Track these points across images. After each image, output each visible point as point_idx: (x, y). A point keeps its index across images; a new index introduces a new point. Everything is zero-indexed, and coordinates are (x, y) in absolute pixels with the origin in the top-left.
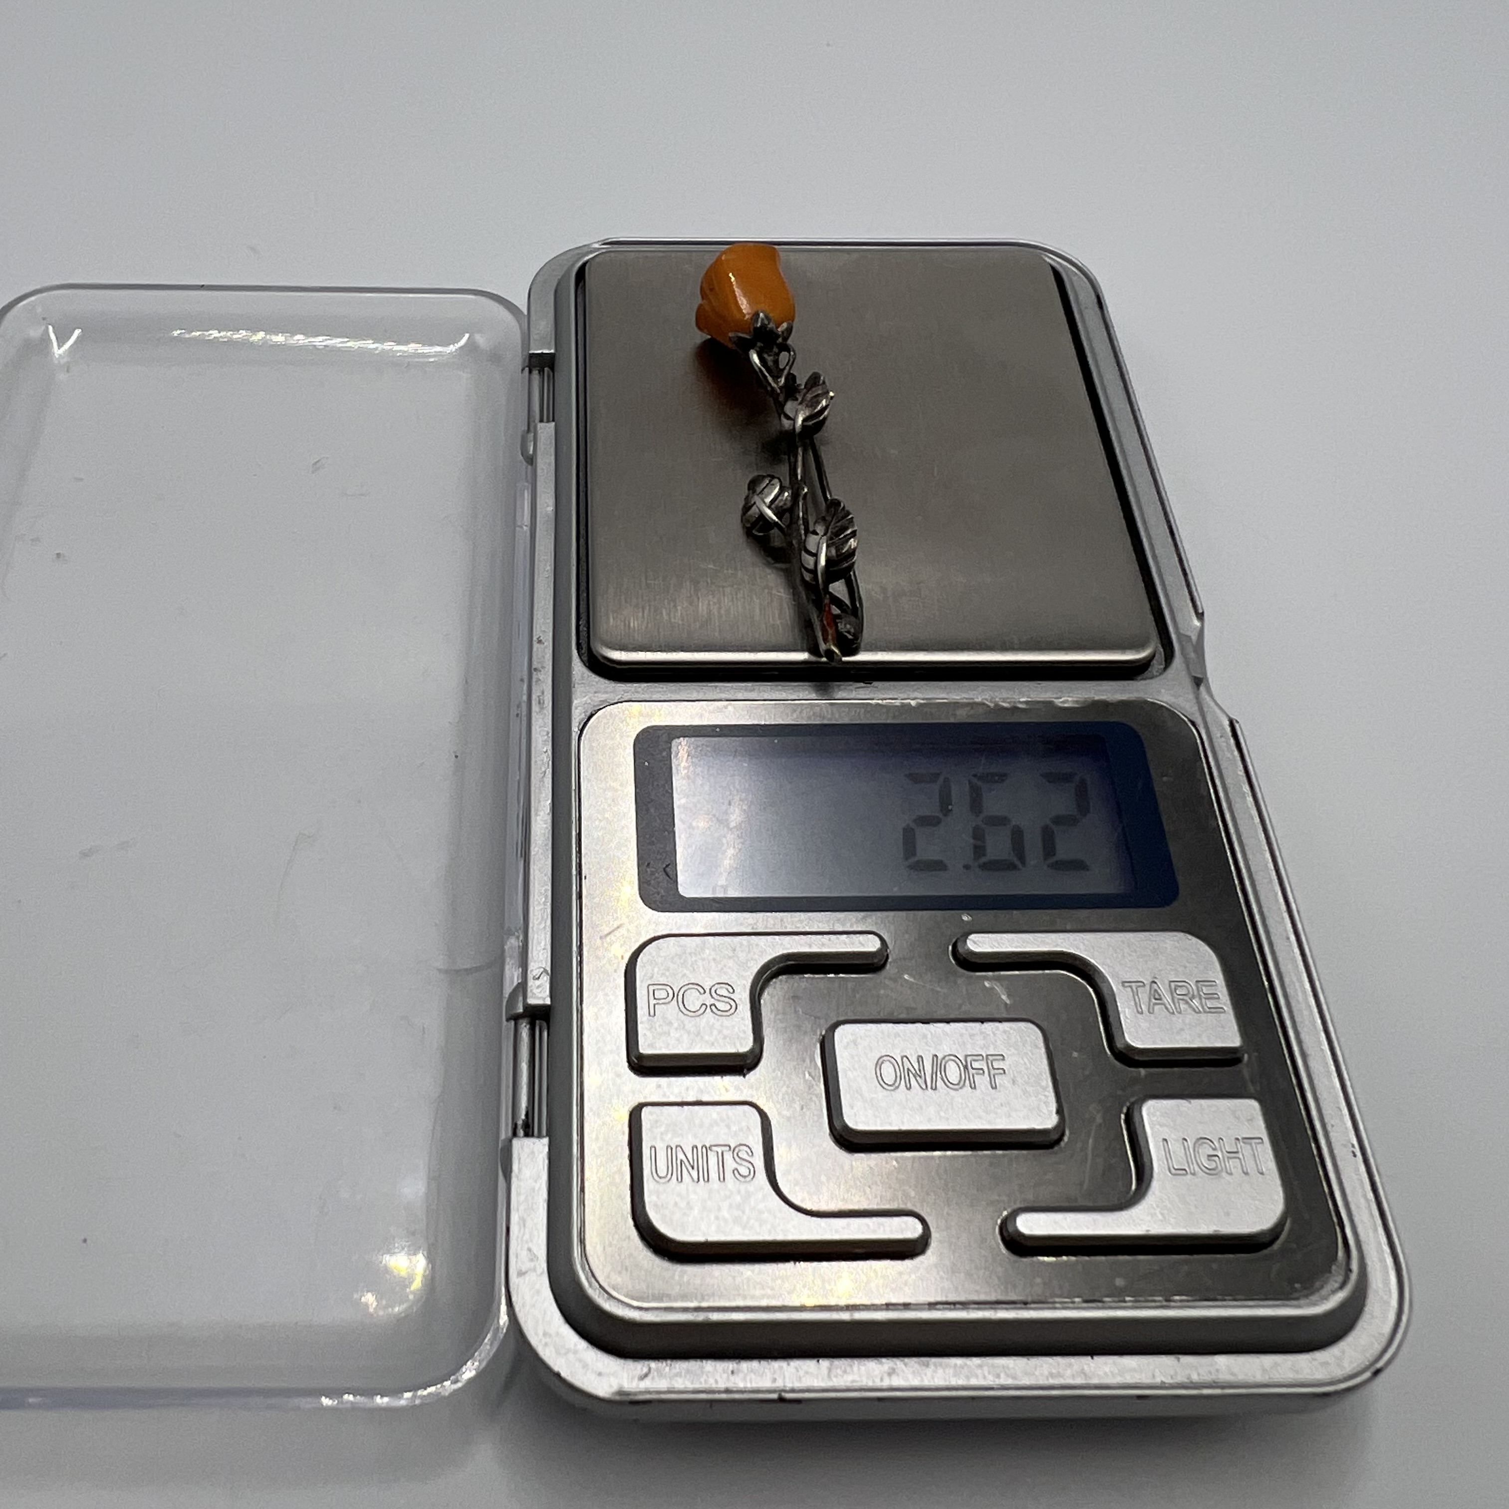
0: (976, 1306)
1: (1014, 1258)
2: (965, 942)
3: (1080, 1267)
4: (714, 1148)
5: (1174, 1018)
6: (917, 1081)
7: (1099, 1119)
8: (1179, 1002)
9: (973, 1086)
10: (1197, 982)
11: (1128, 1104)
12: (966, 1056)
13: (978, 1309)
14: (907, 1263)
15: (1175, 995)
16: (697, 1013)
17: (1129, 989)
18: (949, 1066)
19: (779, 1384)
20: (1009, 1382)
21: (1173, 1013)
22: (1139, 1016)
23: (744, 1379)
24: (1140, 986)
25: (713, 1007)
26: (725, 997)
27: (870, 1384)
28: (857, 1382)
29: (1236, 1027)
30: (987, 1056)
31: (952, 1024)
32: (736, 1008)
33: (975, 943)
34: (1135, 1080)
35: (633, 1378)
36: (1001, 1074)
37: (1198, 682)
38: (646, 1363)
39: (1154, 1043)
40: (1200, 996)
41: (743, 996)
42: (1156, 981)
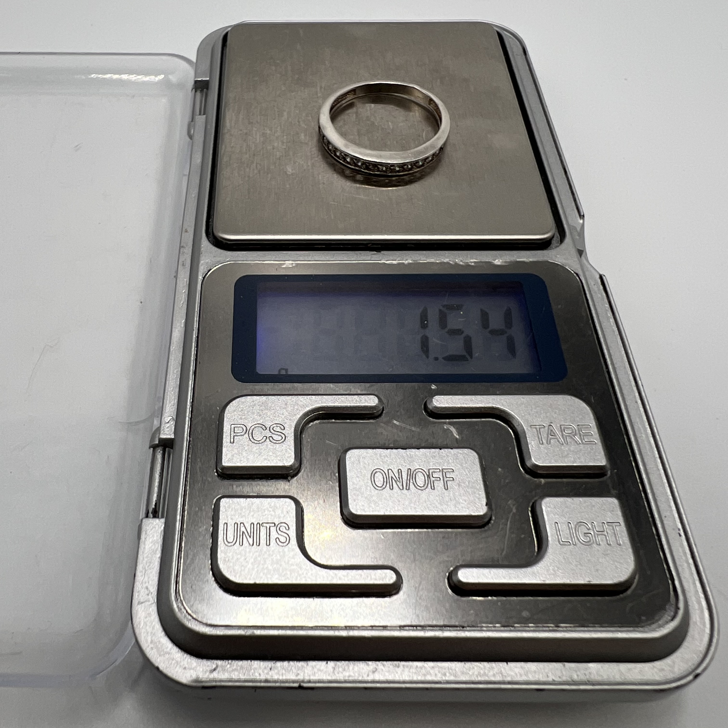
0: (431, 628)
1: (456, 597)
2: (432, 401)
3: (499, 604)
4: (265, 525)
5: (563, 447)
6: (397, 484)
7: (514, 510)
8: (566, 438)
9: (433, 488)
10: (578, 425)
11: (533, 501)
12: (429, 470)
13: (431, 630)
14: (387, 599)
15: (564, 433)
16: (260, 442)
17: (535, 430)
18: (418, 475)
19: (300, 677)
20: (452, 678)
21: (563, 444)
22: (540, 445)
23: (278, 673)
24: (542, 428)
25: (271, 439)
26: (278, 432)
27: (360, 678)
28: (352, 676)
29: (602, 453)
30: (442, 469)
31: (421, 450)
32: (285, 439)
33: (437, 401)
34: (539, 486)
35: (206, 672)
36: (451, 480)
37: (581, 252)
38: (215, 662)
39: (550, 463)
40: (580, 433)
41: (290, 432)
42: (551, 424)
